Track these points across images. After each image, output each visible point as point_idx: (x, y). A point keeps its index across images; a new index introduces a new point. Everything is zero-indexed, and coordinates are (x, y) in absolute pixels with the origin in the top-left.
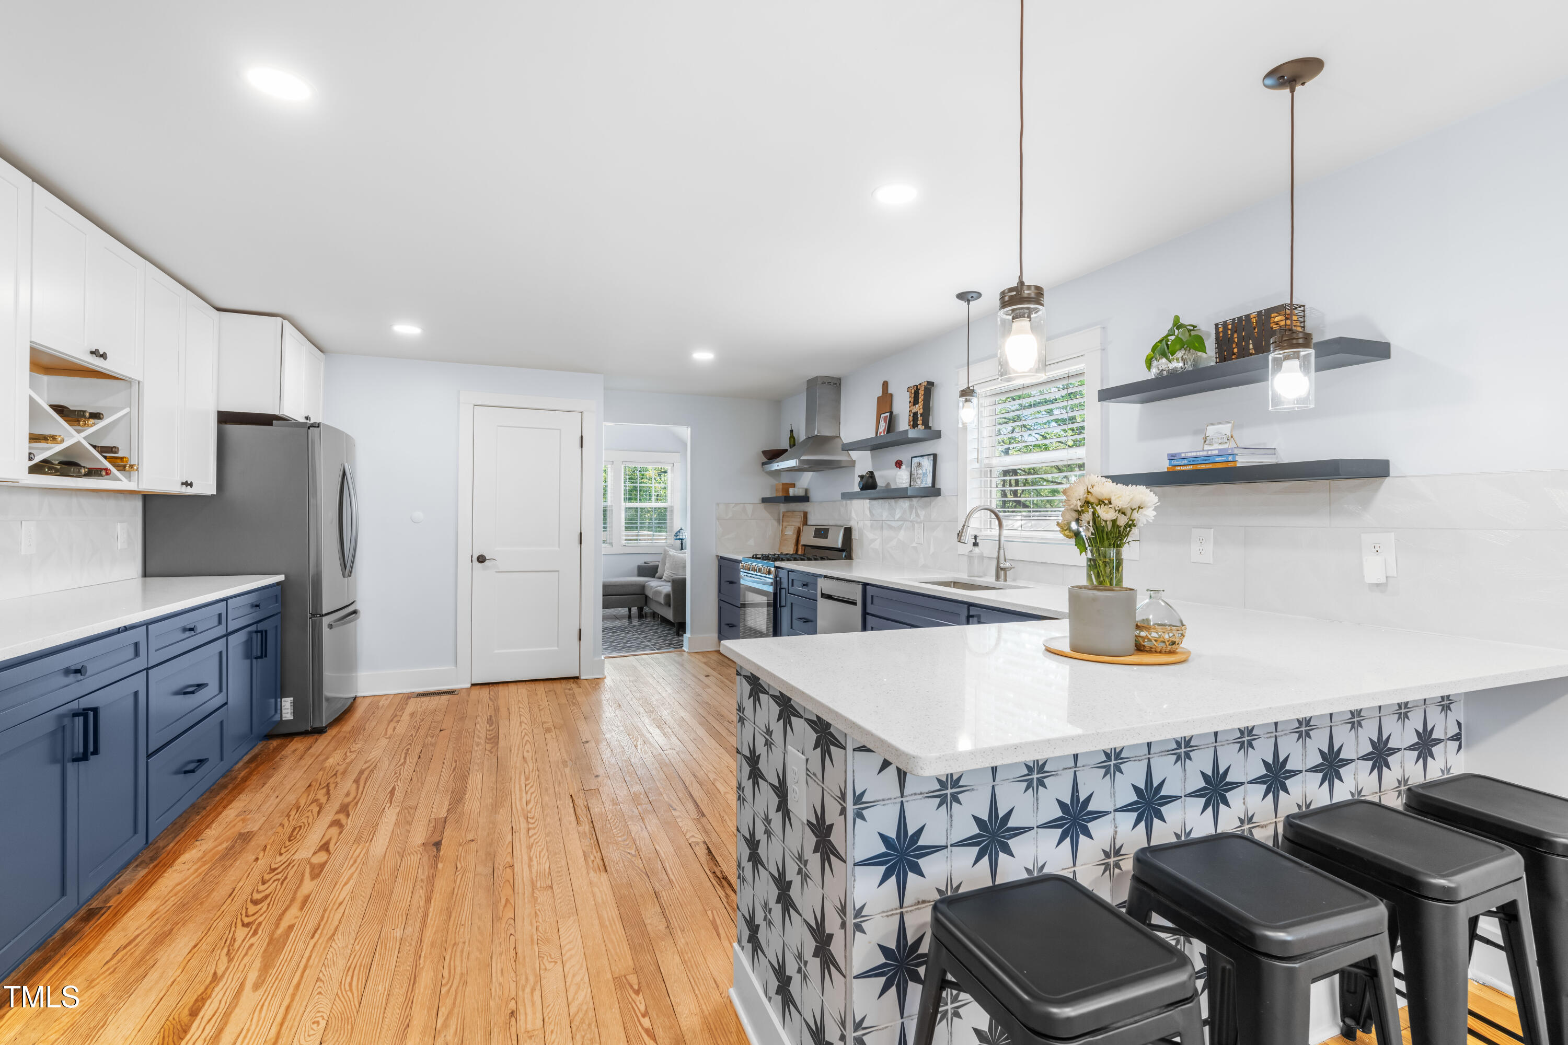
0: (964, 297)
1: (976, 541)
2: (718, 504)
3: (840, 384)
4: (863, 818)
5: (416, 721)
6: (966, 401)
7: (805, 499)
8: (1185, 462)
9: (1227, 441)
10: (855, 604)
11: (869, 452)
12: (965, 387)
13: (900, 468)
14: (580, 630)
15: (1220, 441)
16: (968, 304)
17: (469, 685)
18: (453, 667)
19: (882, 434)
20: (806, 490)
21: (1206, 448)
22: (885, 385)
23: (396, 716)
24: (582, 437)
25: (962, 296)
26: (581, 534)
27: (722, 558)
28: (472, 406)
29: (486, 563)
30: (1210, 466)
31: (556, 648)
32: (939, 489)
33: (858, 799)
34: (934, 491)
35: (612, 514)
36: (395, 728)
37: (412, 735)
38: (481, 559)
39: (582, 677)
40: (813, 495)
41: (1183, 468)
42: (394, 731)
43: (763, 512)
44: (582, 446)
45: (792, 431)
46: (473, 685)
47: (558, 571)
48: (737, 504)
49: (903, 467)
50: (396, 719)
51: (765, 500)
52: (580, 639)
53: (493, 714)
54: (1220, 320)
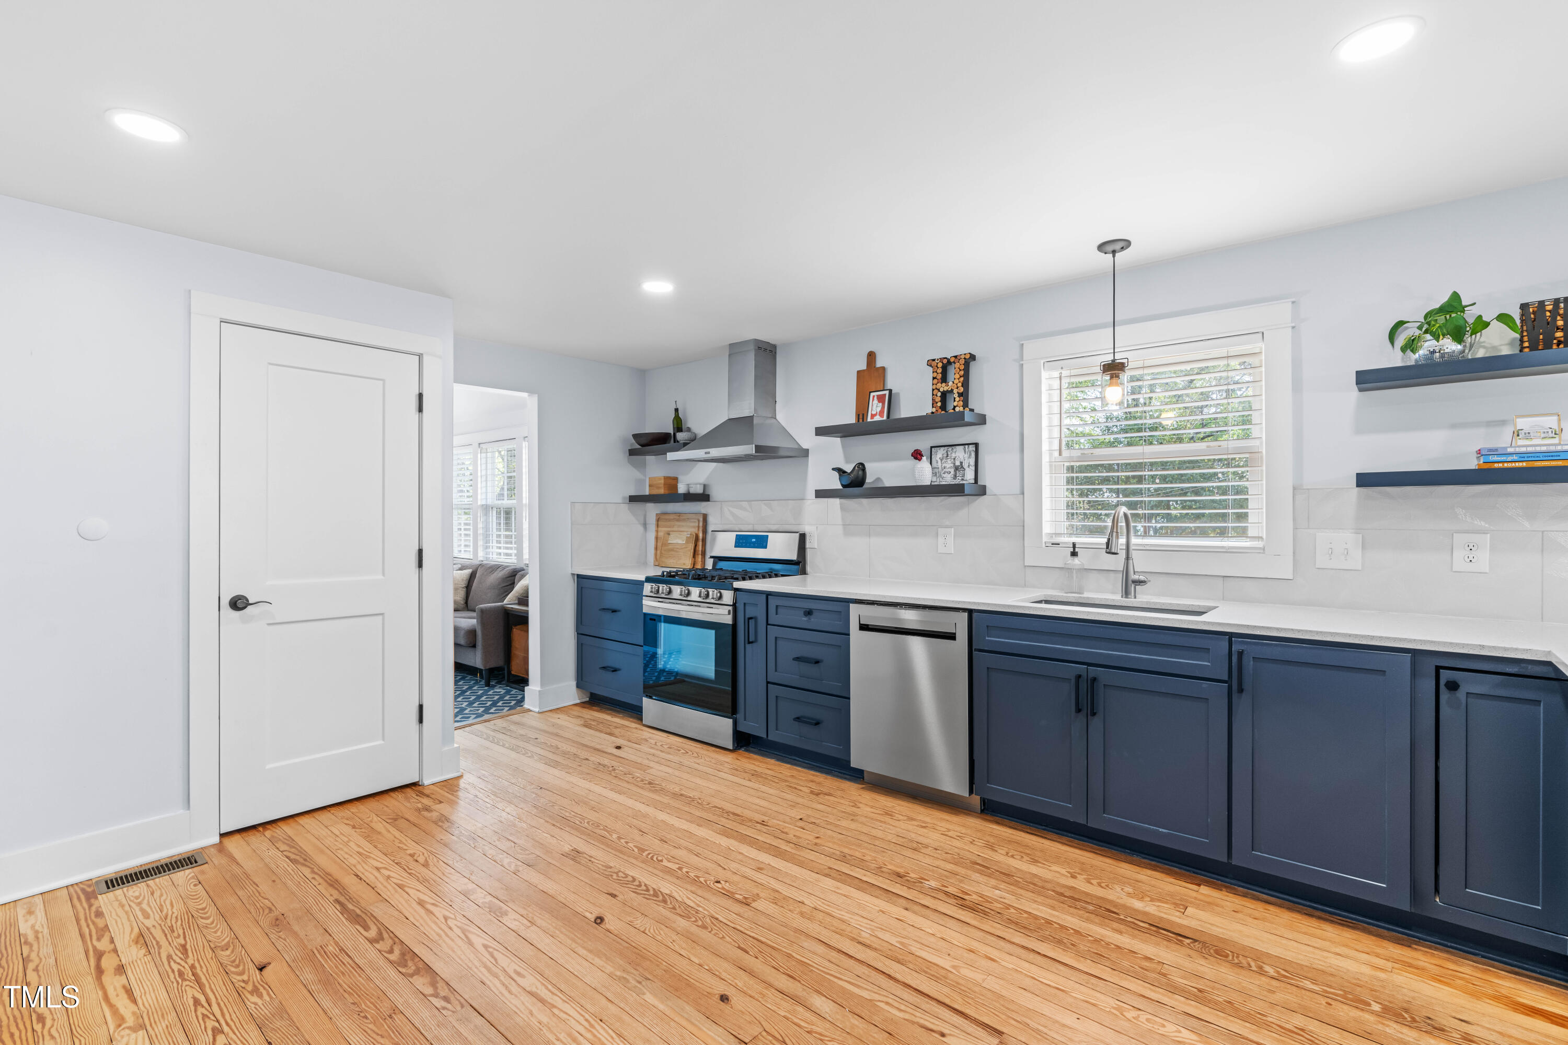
0: (1108, 247)
1: (1074, 549)
2: (573, 504)
3: (775, 353)
5: (169, 957)
7: (704, 497)
8: (1515, 458)
9: (1554, 436)
10: (951, 637)
12: (1109, 358)
13: (920, 459)
14: (420, 706)
15: (1543, 435)
16: (1114, 256)
17: (216, 839)
18: (181, 811)
19: (877, 418)
20: (705, 486)
21: (1520, 442)
22: (871, 356)
23: (99, 955)
24: (421, 396)
26: (420, 550)
27: (579, 576)
30: (1560, 463)
31: (381, 743)
32: (984, 487)
34: (974, 489)
36: (129, 992)
37: (197, 1002)
38: (238, 604)
39: (427, 782)
40: (715, 493)
41: (1510, 465)
42: (134, 1001)
43: (626, 514)
44: (420, 410)
45: (677, 410)
46: (222, 835)
47: (382, 614)
48: (596, 504)
49: (924, 458)
50: (108, 963)
51: (633, 499)
52: (421, 721)
53: (336, 895)
54: (1533, 298)
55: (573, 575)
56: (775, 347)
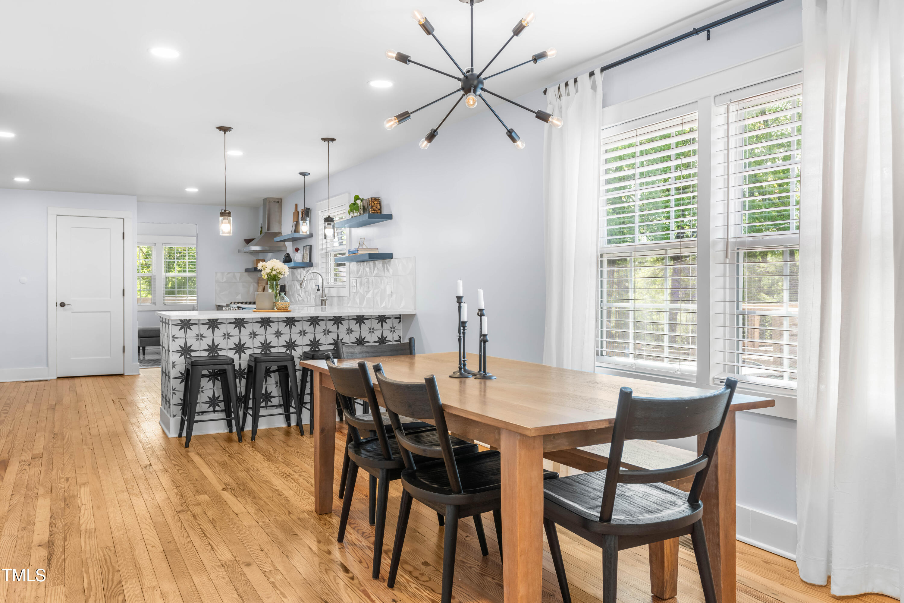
0: (303, 174)
1: (318, 288)
2: (216, 273)
3: (281, 202)
4: (174, 341)
6: (303, 222)
11: (291, 243)
13: (297, 252)
14: (124, 346)
16: (304, 177)
17: (56, 378)
18: (46, 367)
22: (296, 206)
24: (124, 233)
25: (301, 174)
26: (124, 290)
28: (56, 216)
29: (66, 307)
31: (109, 357)
32: (312, 263)
33: (173, 336)
34: (310, 264)
35: (155, 282)
38: (62, 305)
39: (126, 374)
43: (247, 277)
44: (124, 238)
45: (261, 227)
46: (58, 378)
47: (110, 312)
48: (229, 273)
49: (299, 251)
51: (247, 270)
52: (124, 352)
55: (216, 305)
56: (281, 199)
